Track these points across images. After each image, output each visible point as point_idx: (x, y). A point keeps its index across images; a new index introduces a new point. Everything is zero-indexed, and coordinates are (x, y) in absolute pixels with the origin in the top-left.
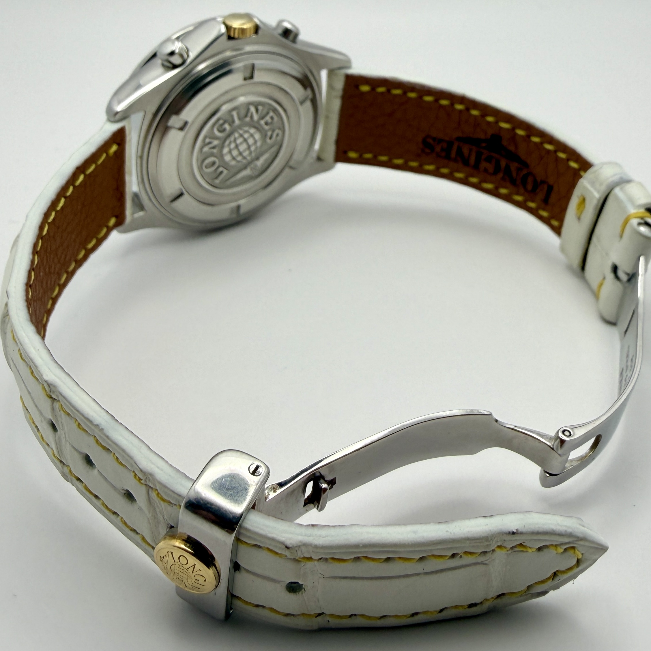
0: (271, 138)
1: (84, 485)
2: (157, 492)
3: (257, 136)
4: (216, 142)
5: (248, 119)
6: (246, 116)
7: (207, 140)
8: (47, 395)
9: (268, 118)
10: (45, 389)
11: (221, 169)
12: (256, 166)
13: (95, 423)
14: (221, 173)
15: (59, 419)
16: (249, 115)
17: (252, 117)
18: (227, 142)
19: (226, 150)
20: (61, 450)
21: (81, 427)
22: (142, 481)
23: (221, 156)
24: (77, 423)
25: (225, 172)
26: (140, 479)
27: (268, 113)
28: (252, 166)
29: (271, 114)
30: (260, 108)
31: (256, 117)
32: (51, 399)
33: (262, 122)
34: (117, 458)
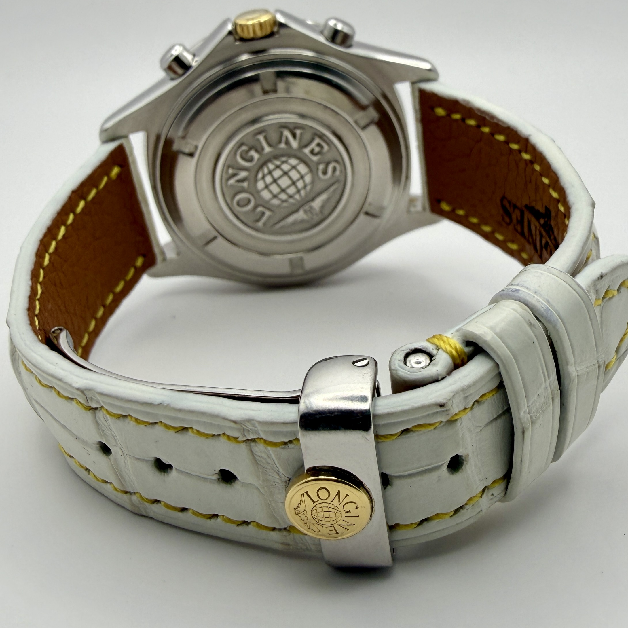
0: (325, 173)
1: (163, 503)
2: (262, 441)
3: (303, 169)
4: (243, 174)
5: (283, 145)
6: (280, 142)
7: (231, 171)
8: (85, 409)
9: (313, 145)
10: (80, 403)
11: (260, 209)
12: (311, 208)
13: (156, 403)
14: (263, 214)
15: (108, 432)
16: (284, 139)
17: (287, 143)
18: (260, 175)
19: (260, 185)
20: (122, 476)
21: (139, 421)
22: (239, 439)
23: (256, 193)
24: (133, 419)
25: (268, 213)
26: (236, 439)
27: (312, 140)
28: (307, 207)
29: (317, 140)
30: (298, 132)
31: (294, 144)
32: (91, 411)
33: (307, 151)
34: (198, 431)
